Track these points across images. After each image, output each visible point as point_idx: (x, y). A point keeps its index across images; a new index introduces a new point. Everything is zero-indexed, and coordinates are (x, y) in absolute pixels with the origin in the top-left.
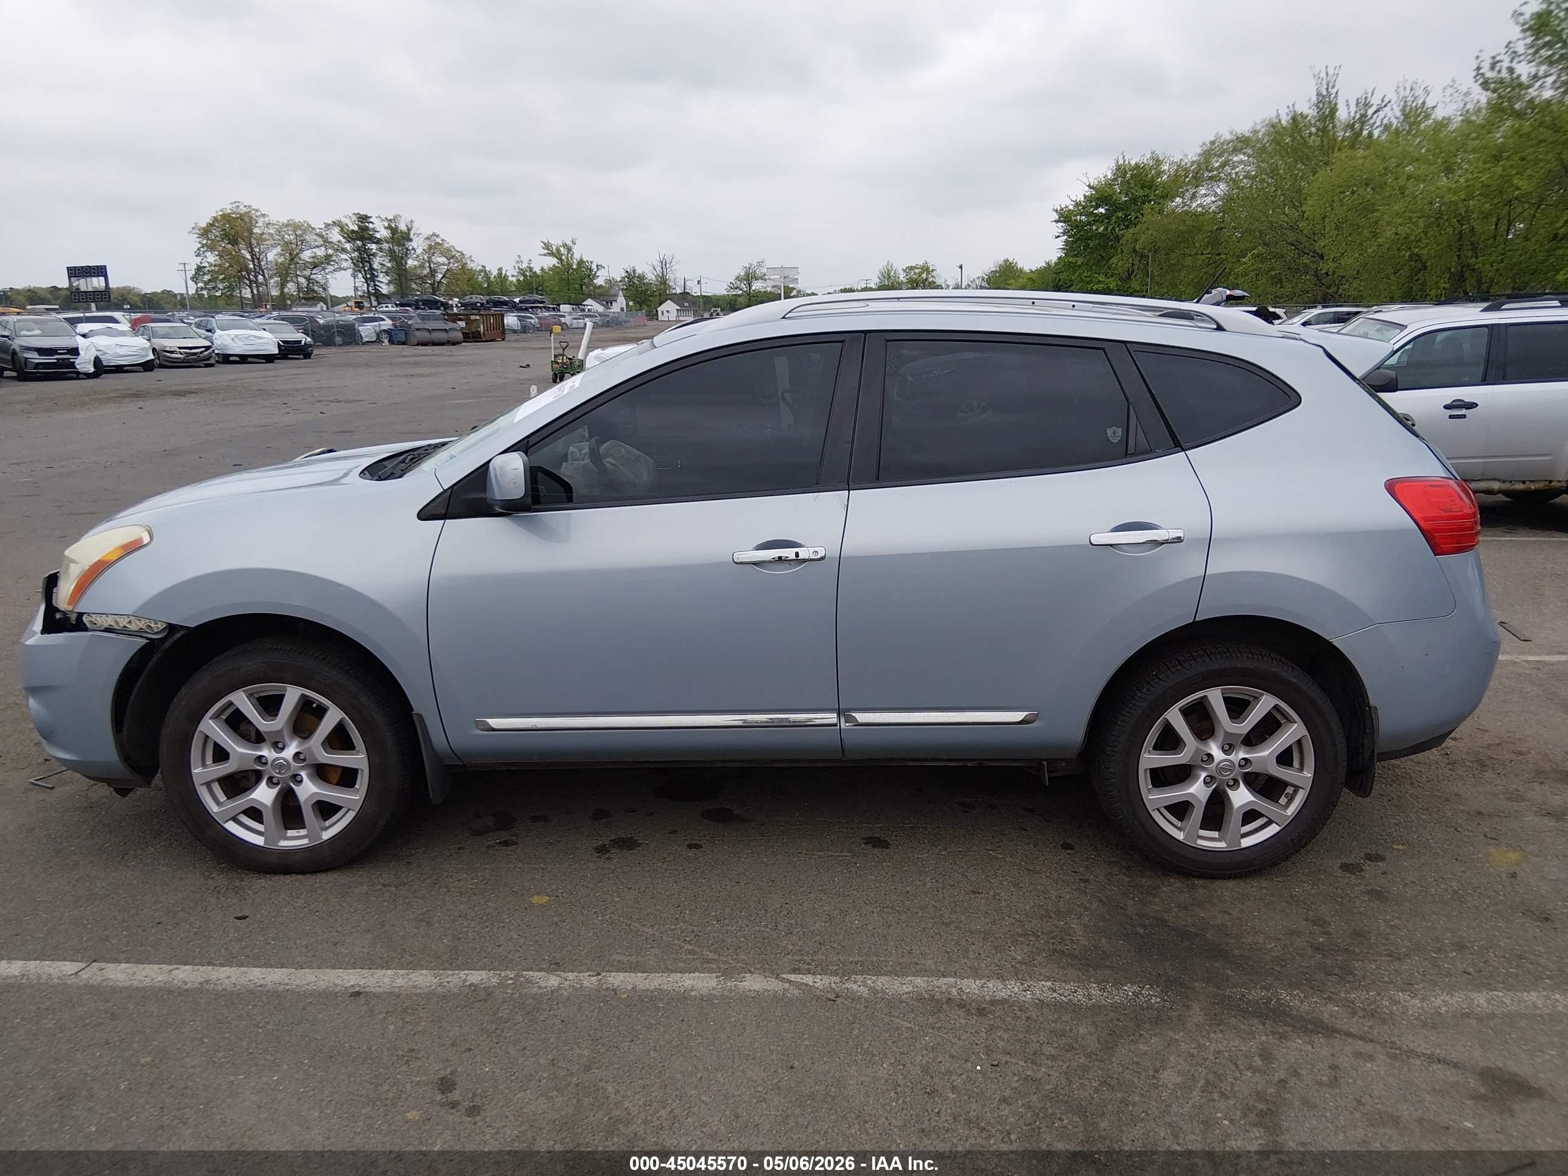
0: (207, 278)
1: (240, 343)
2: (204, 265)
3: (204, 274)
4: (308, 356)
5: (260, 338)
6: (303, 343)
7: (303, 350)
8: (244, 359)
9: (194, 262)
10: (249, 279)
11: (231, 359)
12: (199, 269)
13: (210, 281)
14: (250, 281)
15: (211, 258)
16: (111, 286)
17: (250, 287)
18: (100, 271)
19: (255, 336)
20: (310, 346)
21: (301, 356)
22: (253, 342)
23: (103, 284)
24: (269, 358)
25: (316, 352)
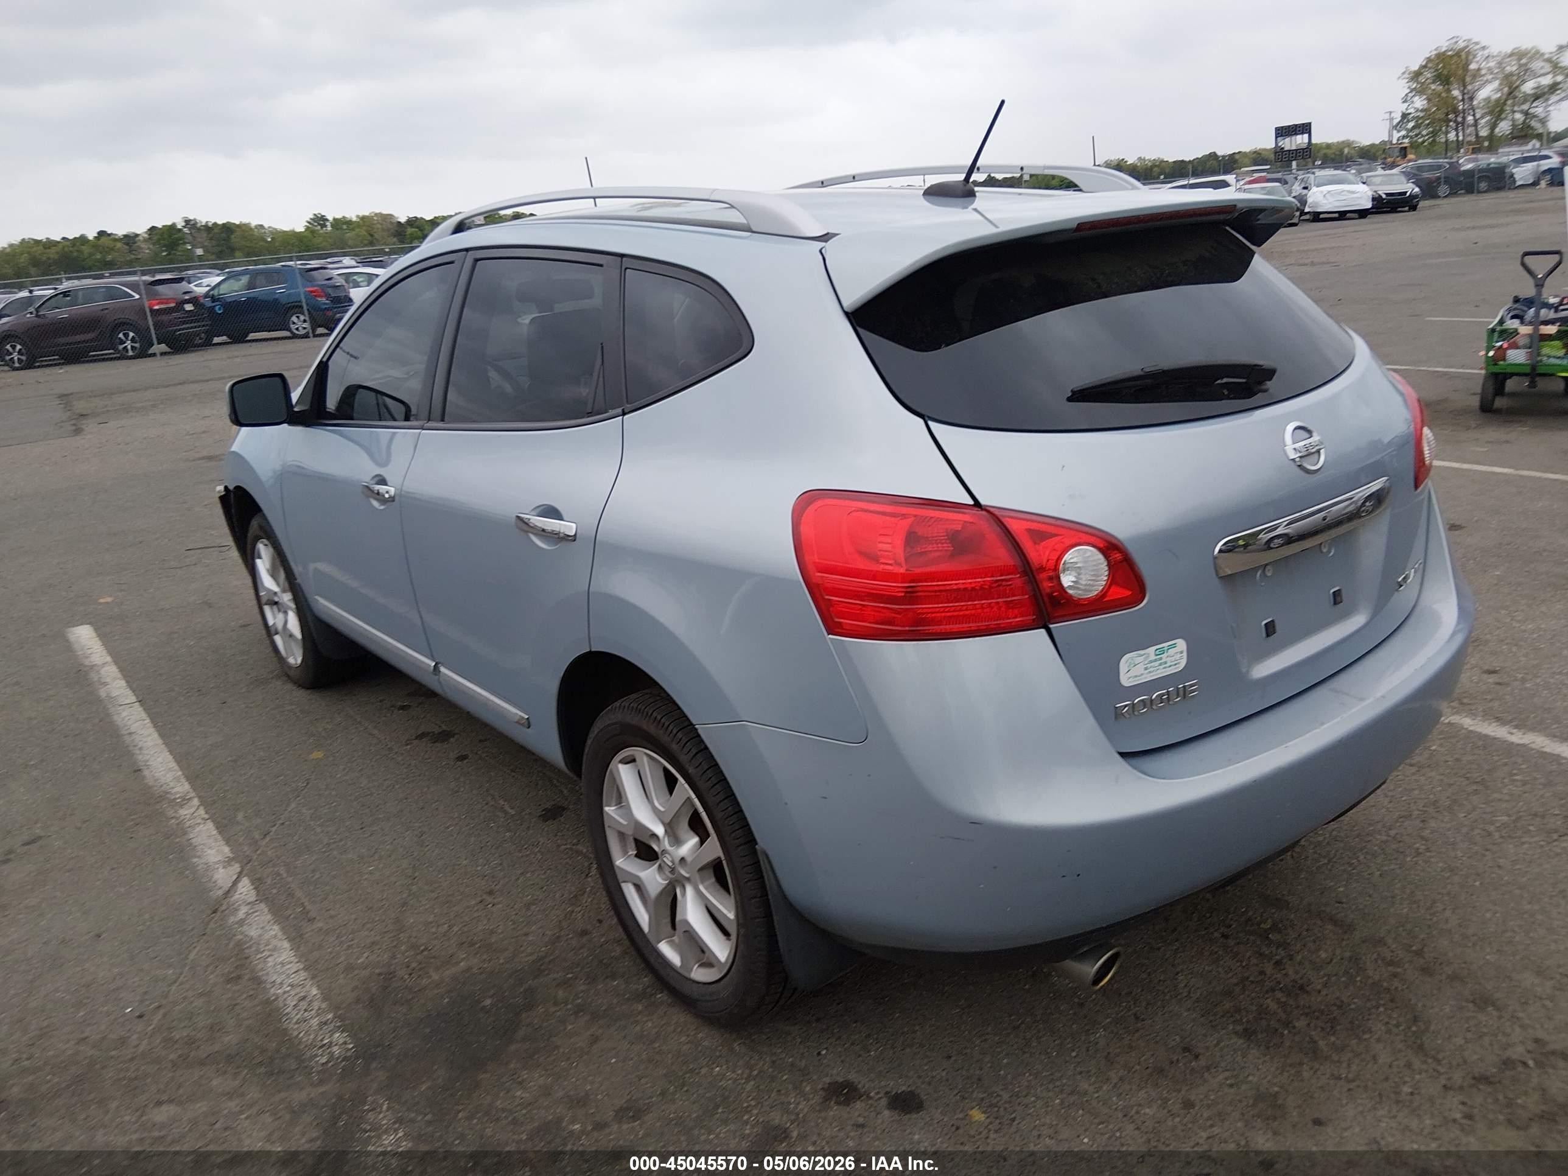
0: (1411, 125)
1: (1331, 200)
2: (1409, 111)
3: (1408, 121)
4: (1413, 208)
5: (1353, 192)
6: (1408, 194)
7: (1408, 202)
8: (1342, 215)
9: (1399, 108)
10: (1455, 121)
11: (1322, 216)
12: (1404, 116)
13: (1414, 128)
14: (1457, 123)
15: (1419, 103)
16: (1313, 141)
17: (1456, 129)
18: (1305, 128)
19: (1349, 191)
20: (1416, 196)
21: (1407, 208)
22: (1344, 198)
23: (1306, 140)
24: (1362, 214)
25: (1422, 204)
